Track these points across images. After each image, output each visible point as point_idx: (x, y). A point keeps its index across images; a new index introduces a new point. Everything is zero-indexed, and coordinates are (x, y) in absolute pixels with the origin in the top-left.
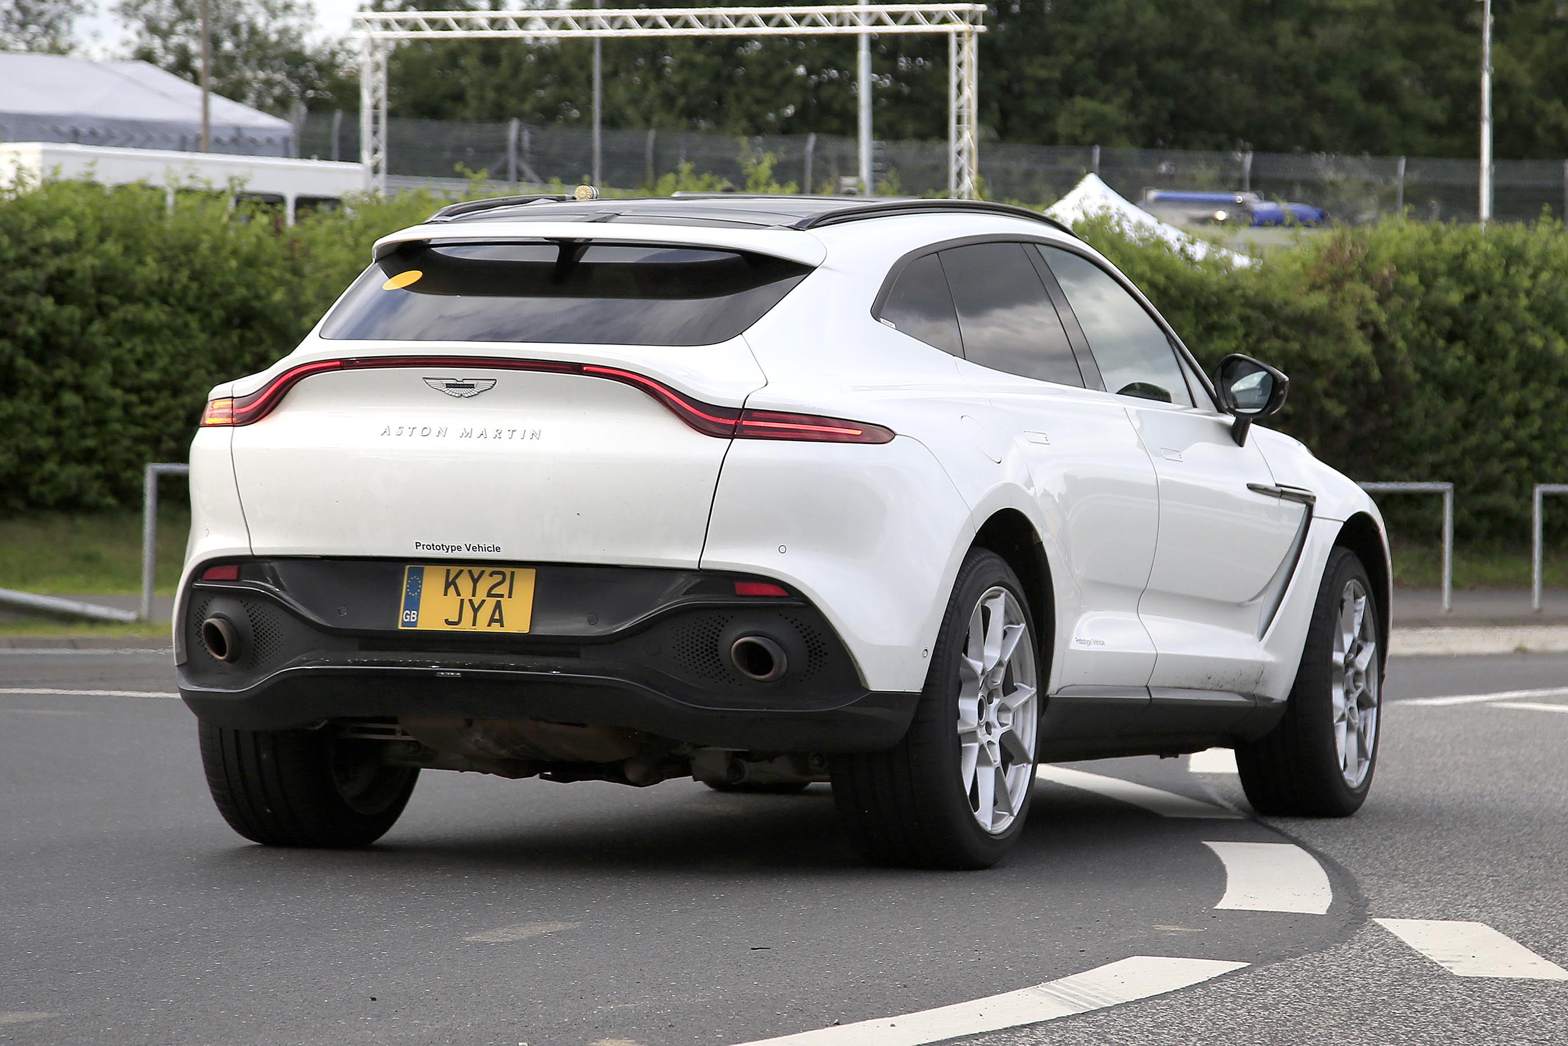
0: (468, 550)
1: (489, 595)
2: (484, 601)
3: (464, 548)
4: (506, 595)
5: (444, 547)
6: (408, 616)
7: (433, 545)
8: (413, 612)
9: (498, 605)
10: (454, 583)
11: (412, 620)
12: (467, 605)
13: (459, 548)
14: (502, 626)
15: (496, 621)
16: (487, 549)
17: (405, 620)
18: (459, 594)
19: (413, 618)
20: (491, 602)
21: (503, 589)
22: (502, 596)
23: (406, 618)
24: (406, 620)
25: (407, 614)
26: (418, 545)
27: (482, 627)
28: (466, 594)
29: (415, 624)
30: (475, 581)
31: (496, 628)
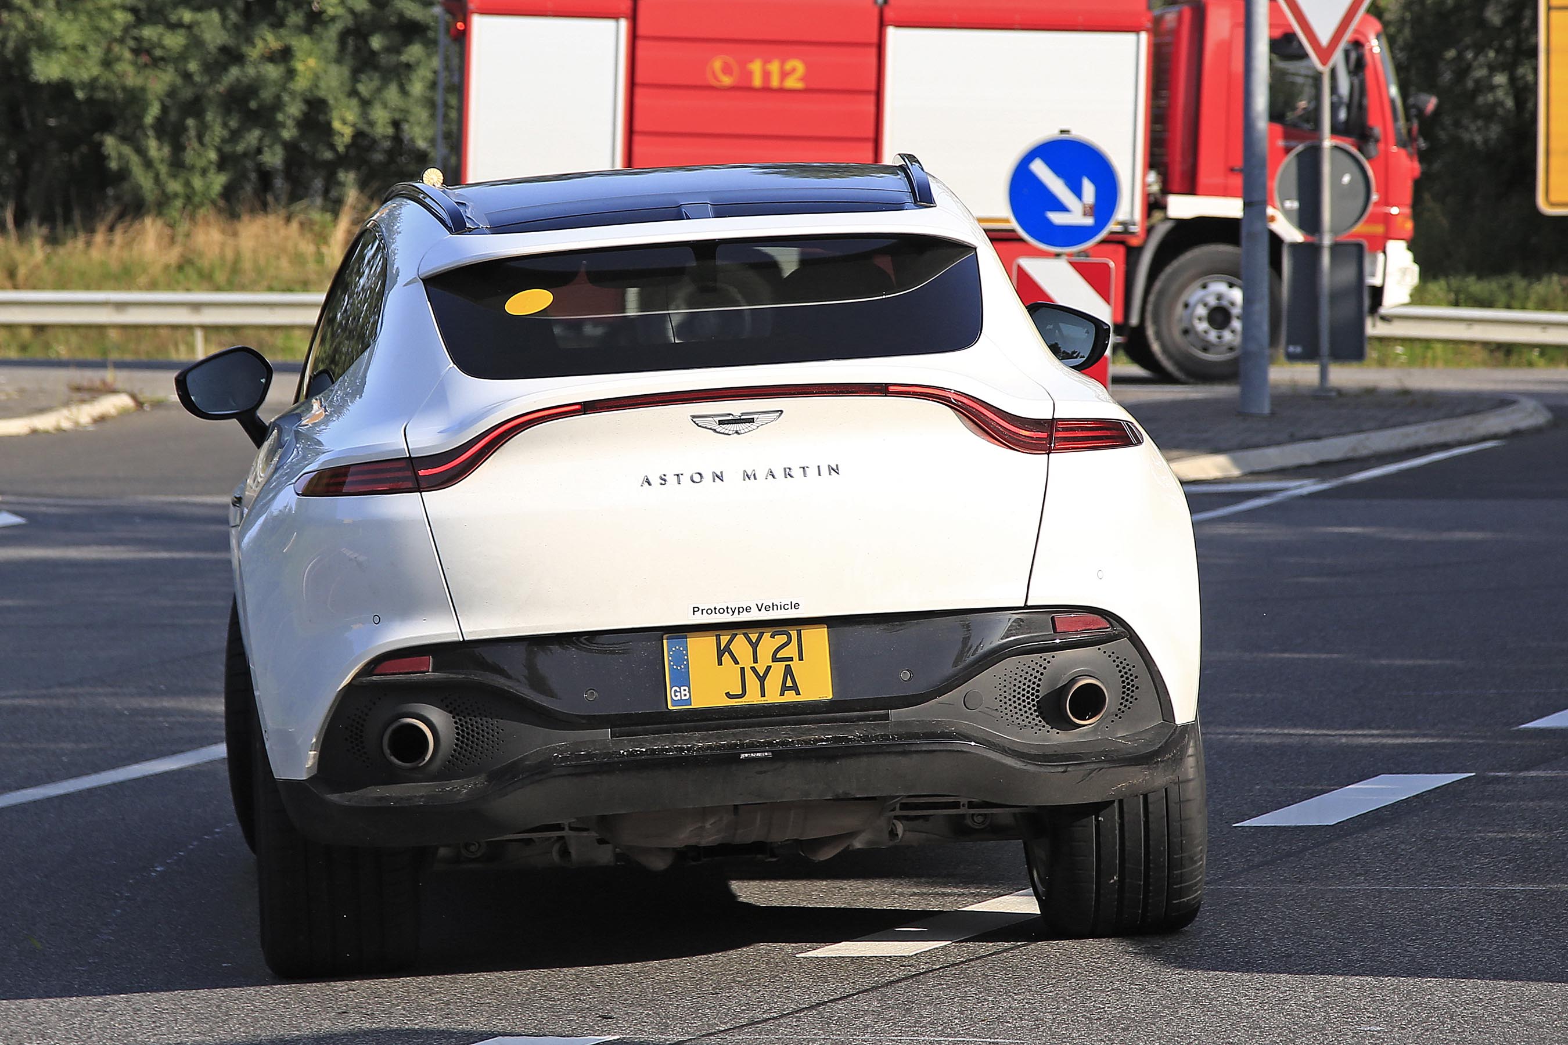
0: (760, 610)
1: (775, 659)
2: (769, 668)
3: (754, 609)
4: (796, 658)
5: (730, 610)
6: (677, 694)
7: (715, 609)
8: (682, 688)
9: (788, 671)
10: (727, 649)
11: (683, 698)
12: (749, 673)
13: (748, 609)
14: (798, 693)
15: (790, 689)
16: (783, 607)
17: (675, 697)
18: (737, 663)
19: (685, 695)
20: (779, 668)
21: (791, 651)
22: (791, 659)
23: (676, 696)
24: (676, 699)
25: (676, 691)
26: (695, 610)
27: (773, 696)
28: (746, 661)
29: (689, 701)
30: (754, 646)
31: (790, 697)
